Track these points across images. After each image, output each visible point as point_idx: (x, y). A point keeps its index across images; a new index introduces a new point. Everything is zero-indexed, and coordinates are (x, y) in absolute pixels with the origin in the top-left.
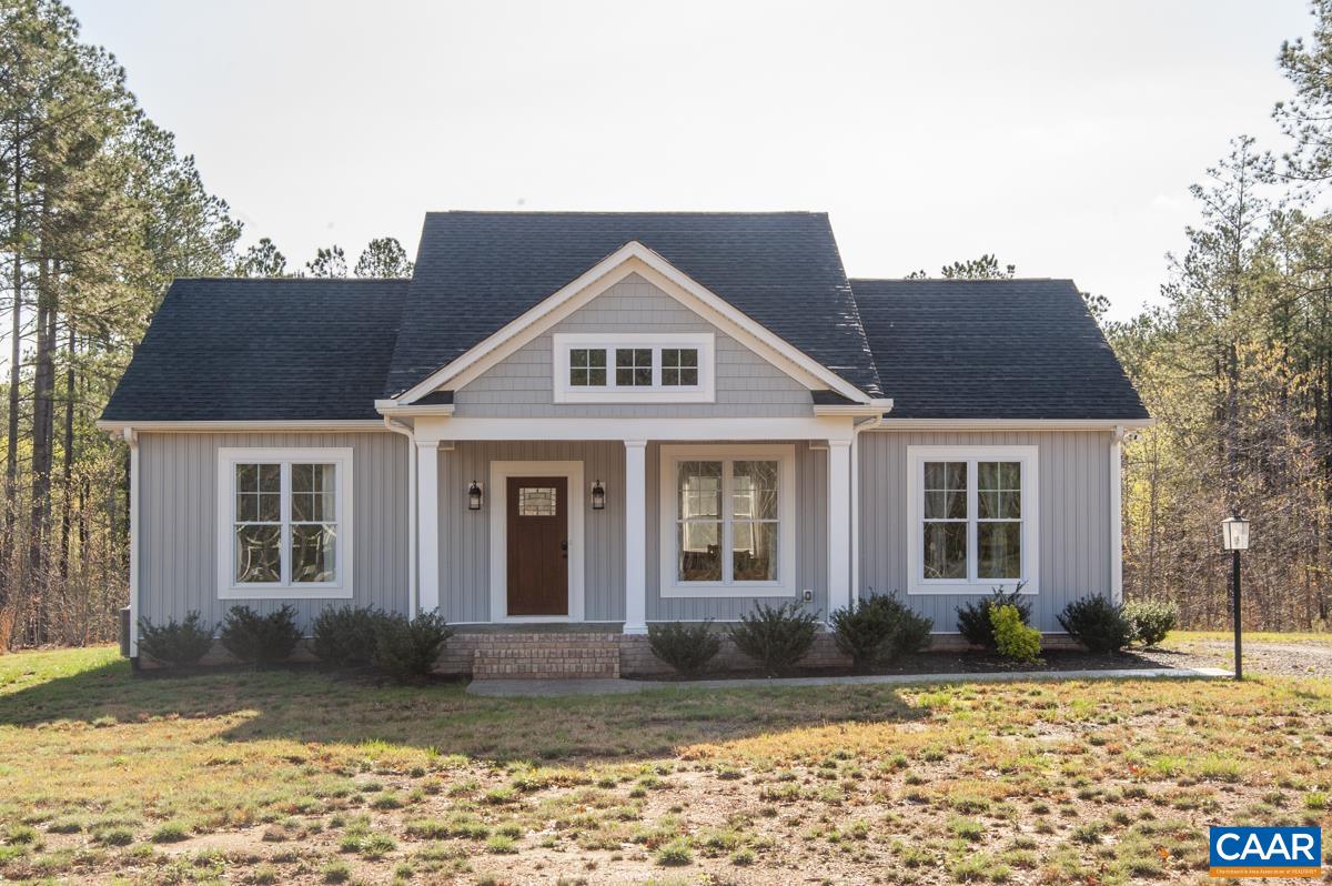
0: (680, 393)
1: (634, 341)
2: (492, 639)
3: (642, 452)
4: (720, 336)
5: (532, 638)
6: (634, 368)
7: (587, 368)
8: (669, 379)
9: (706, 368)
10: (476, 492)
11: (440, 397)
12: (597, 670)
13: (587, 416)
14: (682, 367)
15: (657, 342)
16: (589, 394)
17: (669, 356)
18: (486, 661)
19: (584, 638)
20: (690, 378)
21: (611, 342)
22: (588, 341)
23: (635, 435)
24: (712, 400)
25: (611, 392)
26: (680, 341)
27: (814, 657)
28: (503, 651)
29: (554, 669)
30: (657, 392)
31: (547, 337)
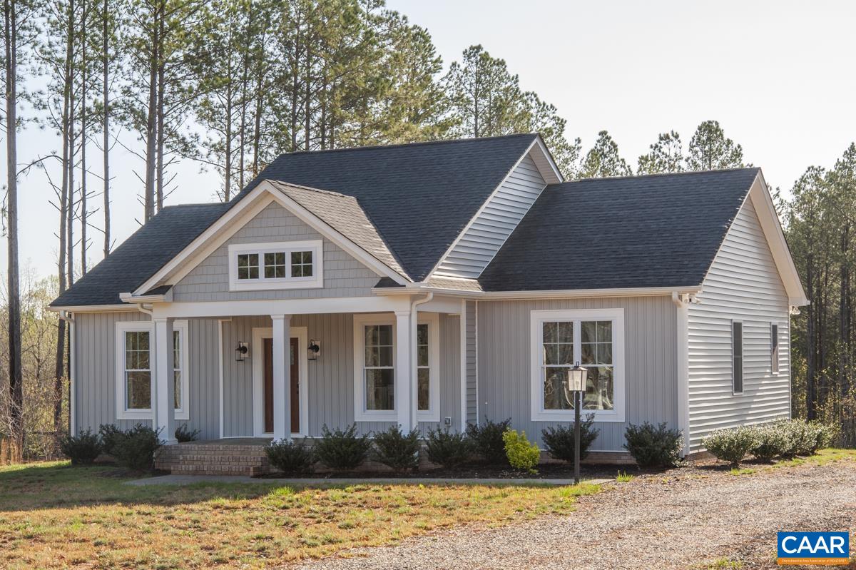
0: (302, 282)
1: (274, 247)
2: (197, 449)
3: (282, 322)
4: (326, 242)
5: (219, 448)
6: (275, 265)
7: (247, 267)
8: (296, 272)
9: (317, 264)
10: (243, 350)
11: (161, 289)
12: (241, 470)
13: (248, 299)
14: (303, 265)
15: (288, 247)
16: (249, 285)
17: (296, 257)
18: (186, 462)
19: (248, 448)
20: (308, 272)
21: (261, 248)
22: (248, 249)
23: (278, 310)
24: (321, 286)
25: (262, 283)
26: (301, 246)
27: (368, 464)
28: (195, 457)
29: (216, 469)
30: (289, 282)
31: (224, 247)
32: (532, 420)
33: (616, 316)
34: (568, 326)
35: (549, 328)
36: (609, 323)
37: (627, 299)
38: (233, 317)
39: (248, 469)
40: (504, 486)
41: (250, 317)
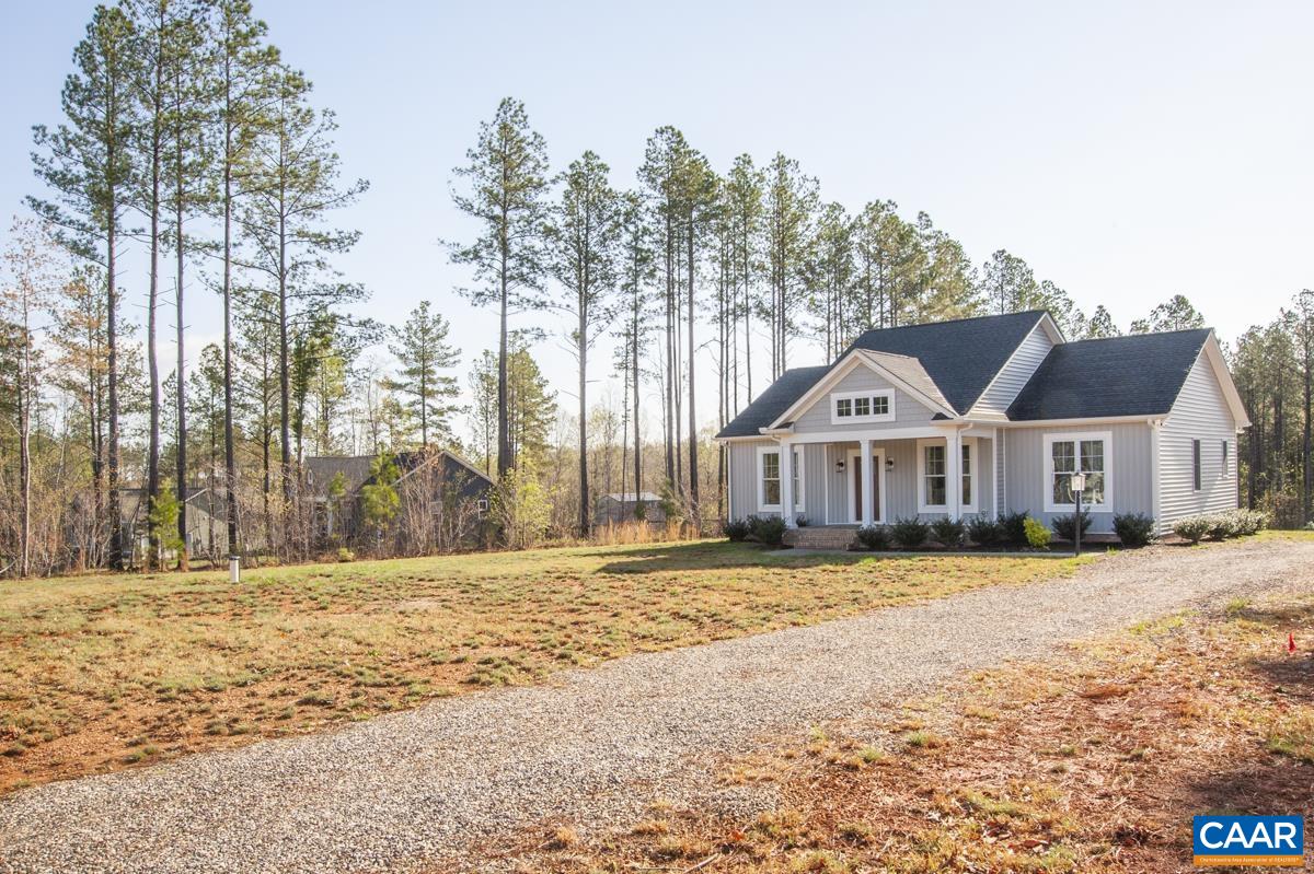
0: (881, 418)
1: (862, 395)
2: (811, 531)
3: (867, 445)
4: (897, 389)
5: (825, 531)
6: (862, 407)
7: (844, 408)
8: (877, 411)
9: (891, 405)
10: (841, 465)
11: (786, 425)
12: (840, 546)
13: (844, 430)
14: (881, 405)
15: (871, 394)
16: (845, 420)
17: (876, 401)
18: (804, 540)
19: (845, 531)
20: (885, 410)
21: (853, 396)
22: (844, 396)
23: (865, 437)
24: (894, 420)
25: (854, 419)
26: (880, 393)
27: (928, 543)
28: (810, 537)
29: (824, 545)
30: (872, 418)
31: (828, 395)
32: (1046, 511)
33: (1106, 437)
34: (1070, 445)
35: (1057, 446)
36: (1101, 442)
37: (1114, 424)
38: (835, 443)
39: (845, 546)
40: (1025, 557)
41: (845, 442)
